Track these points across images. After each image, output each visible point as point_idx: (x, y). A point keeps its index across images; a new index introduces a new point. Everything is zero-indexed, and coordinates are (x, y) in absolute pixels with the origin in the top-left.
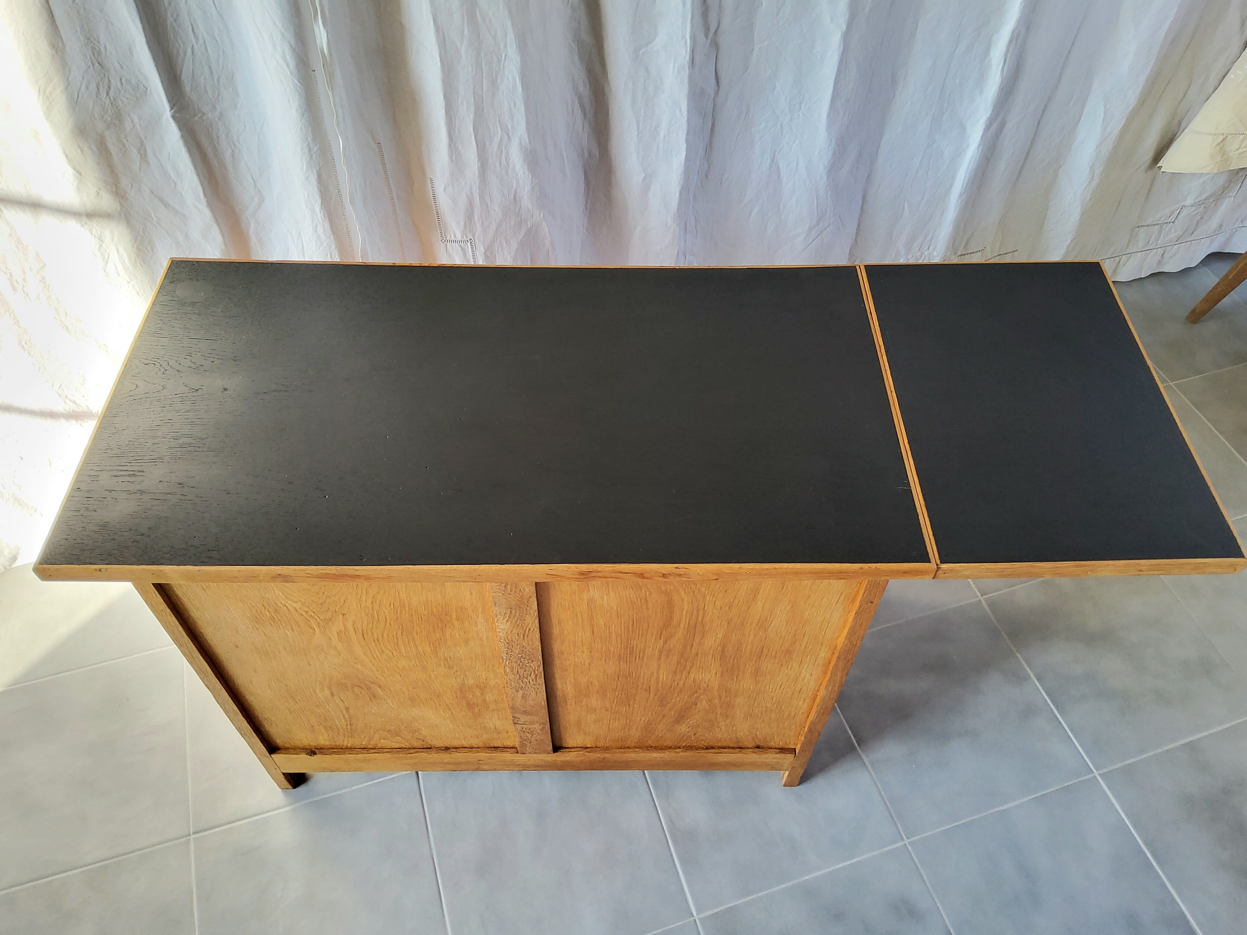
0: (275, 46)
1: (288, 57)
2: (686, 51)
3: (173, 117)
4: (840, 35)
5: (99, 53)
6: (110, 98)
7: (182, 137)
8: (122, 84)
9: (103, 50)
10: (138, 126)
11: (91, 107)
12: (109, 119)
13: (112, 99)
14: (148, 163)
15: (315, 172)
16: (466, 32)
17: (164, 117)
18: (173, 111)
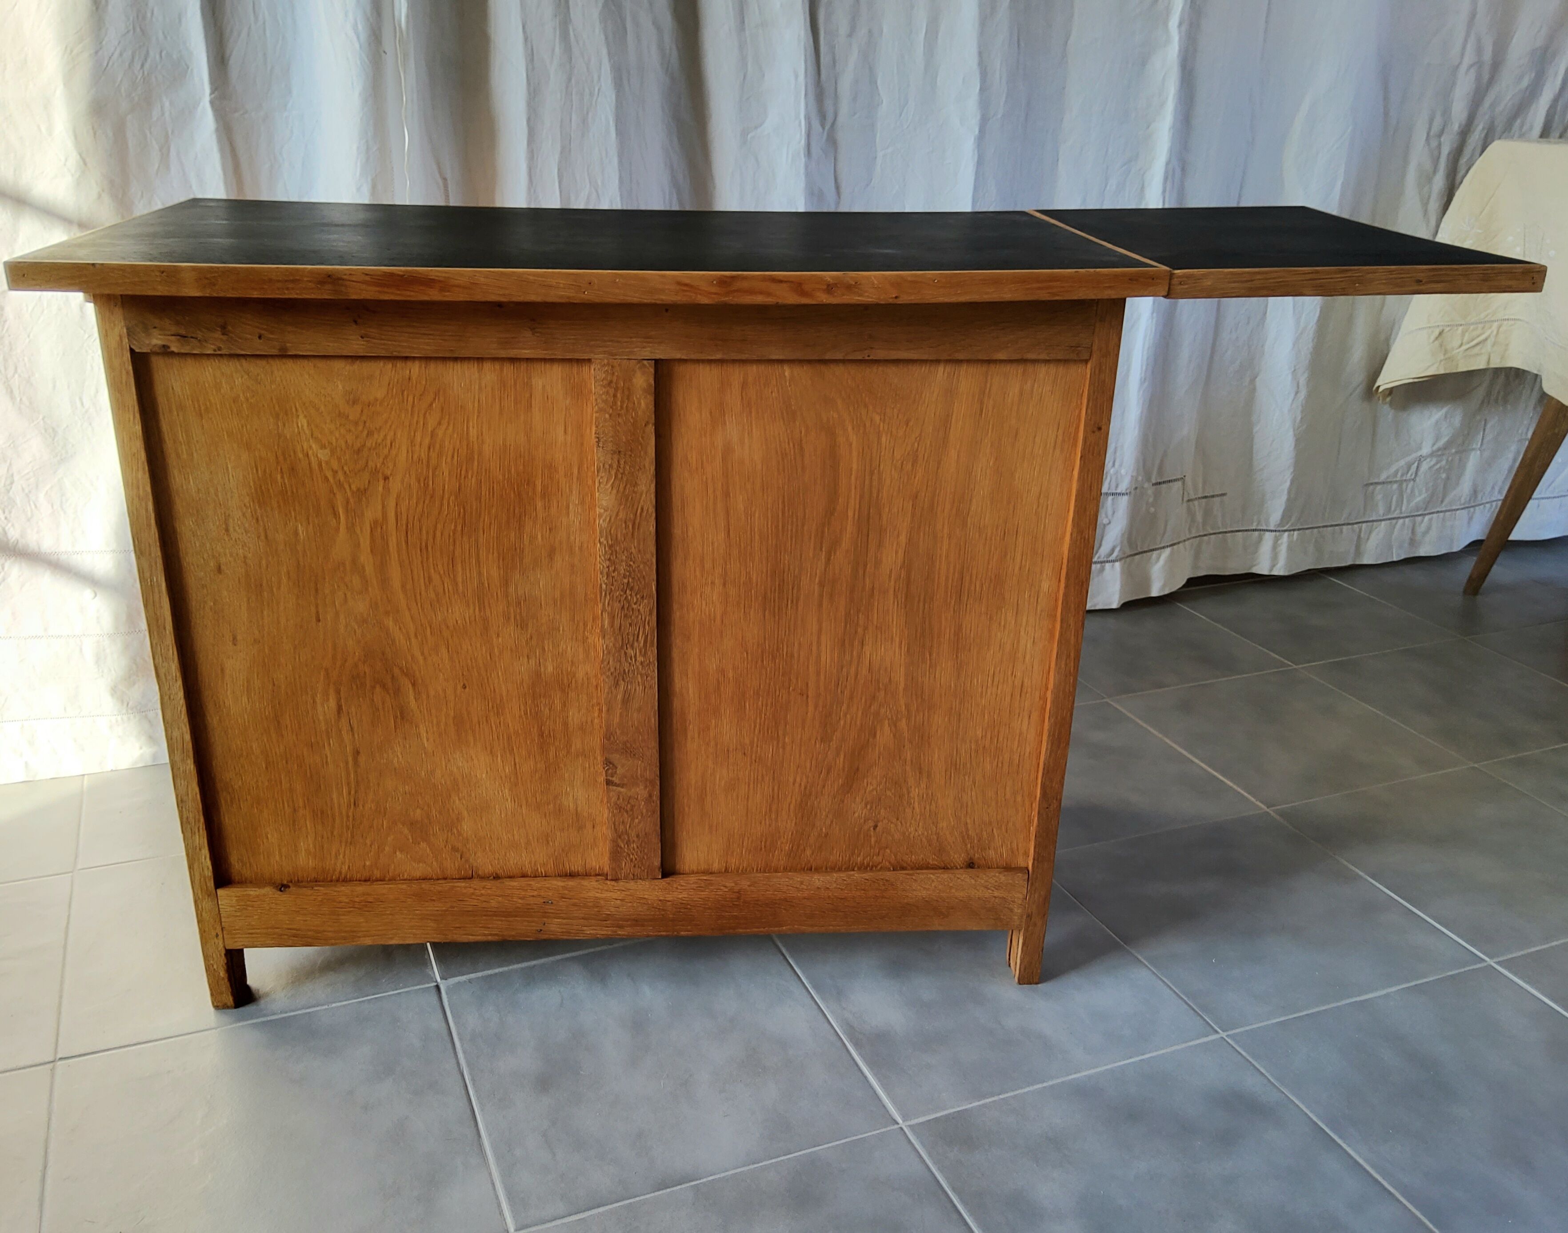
0: (346, 15)
1: (360, 27)
2: (801, 134)
3: (212, 103)
4: (973, 140)
5: (144, 18)
6: (143, 72)
7: (217, 130)
8: (161, 57)
9: (149, 15)
10: (167, 114)
11: (119, 79)
12: (136, 99)
13: (146, 73)
14: (168, 168)
15: (369, 179)
16: (557, 50)
17: (201, 104)
18: (213, 96)
